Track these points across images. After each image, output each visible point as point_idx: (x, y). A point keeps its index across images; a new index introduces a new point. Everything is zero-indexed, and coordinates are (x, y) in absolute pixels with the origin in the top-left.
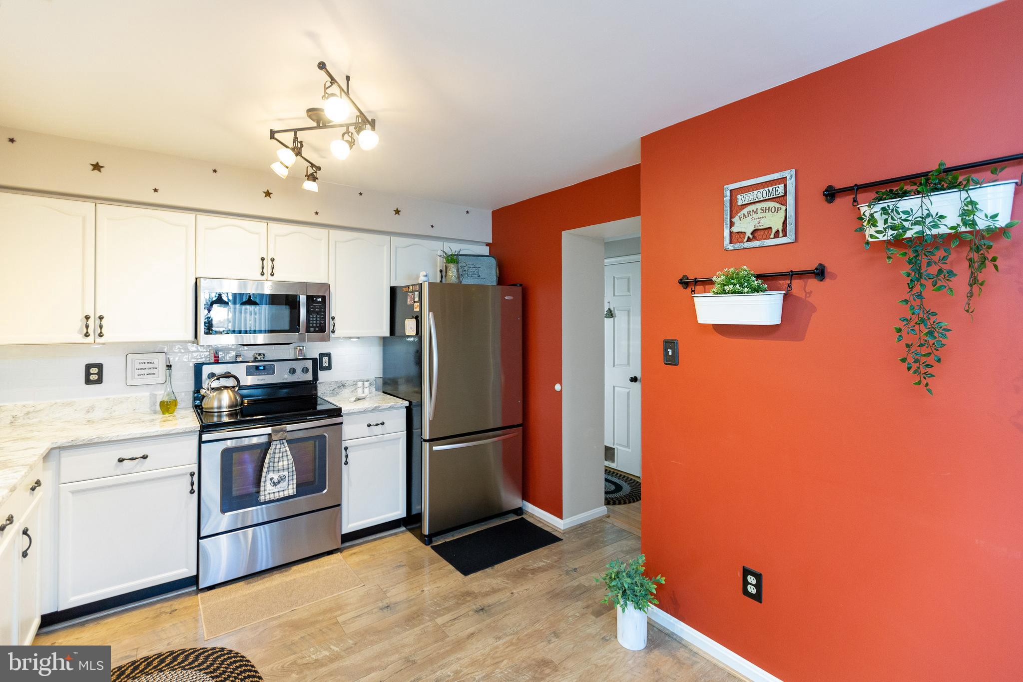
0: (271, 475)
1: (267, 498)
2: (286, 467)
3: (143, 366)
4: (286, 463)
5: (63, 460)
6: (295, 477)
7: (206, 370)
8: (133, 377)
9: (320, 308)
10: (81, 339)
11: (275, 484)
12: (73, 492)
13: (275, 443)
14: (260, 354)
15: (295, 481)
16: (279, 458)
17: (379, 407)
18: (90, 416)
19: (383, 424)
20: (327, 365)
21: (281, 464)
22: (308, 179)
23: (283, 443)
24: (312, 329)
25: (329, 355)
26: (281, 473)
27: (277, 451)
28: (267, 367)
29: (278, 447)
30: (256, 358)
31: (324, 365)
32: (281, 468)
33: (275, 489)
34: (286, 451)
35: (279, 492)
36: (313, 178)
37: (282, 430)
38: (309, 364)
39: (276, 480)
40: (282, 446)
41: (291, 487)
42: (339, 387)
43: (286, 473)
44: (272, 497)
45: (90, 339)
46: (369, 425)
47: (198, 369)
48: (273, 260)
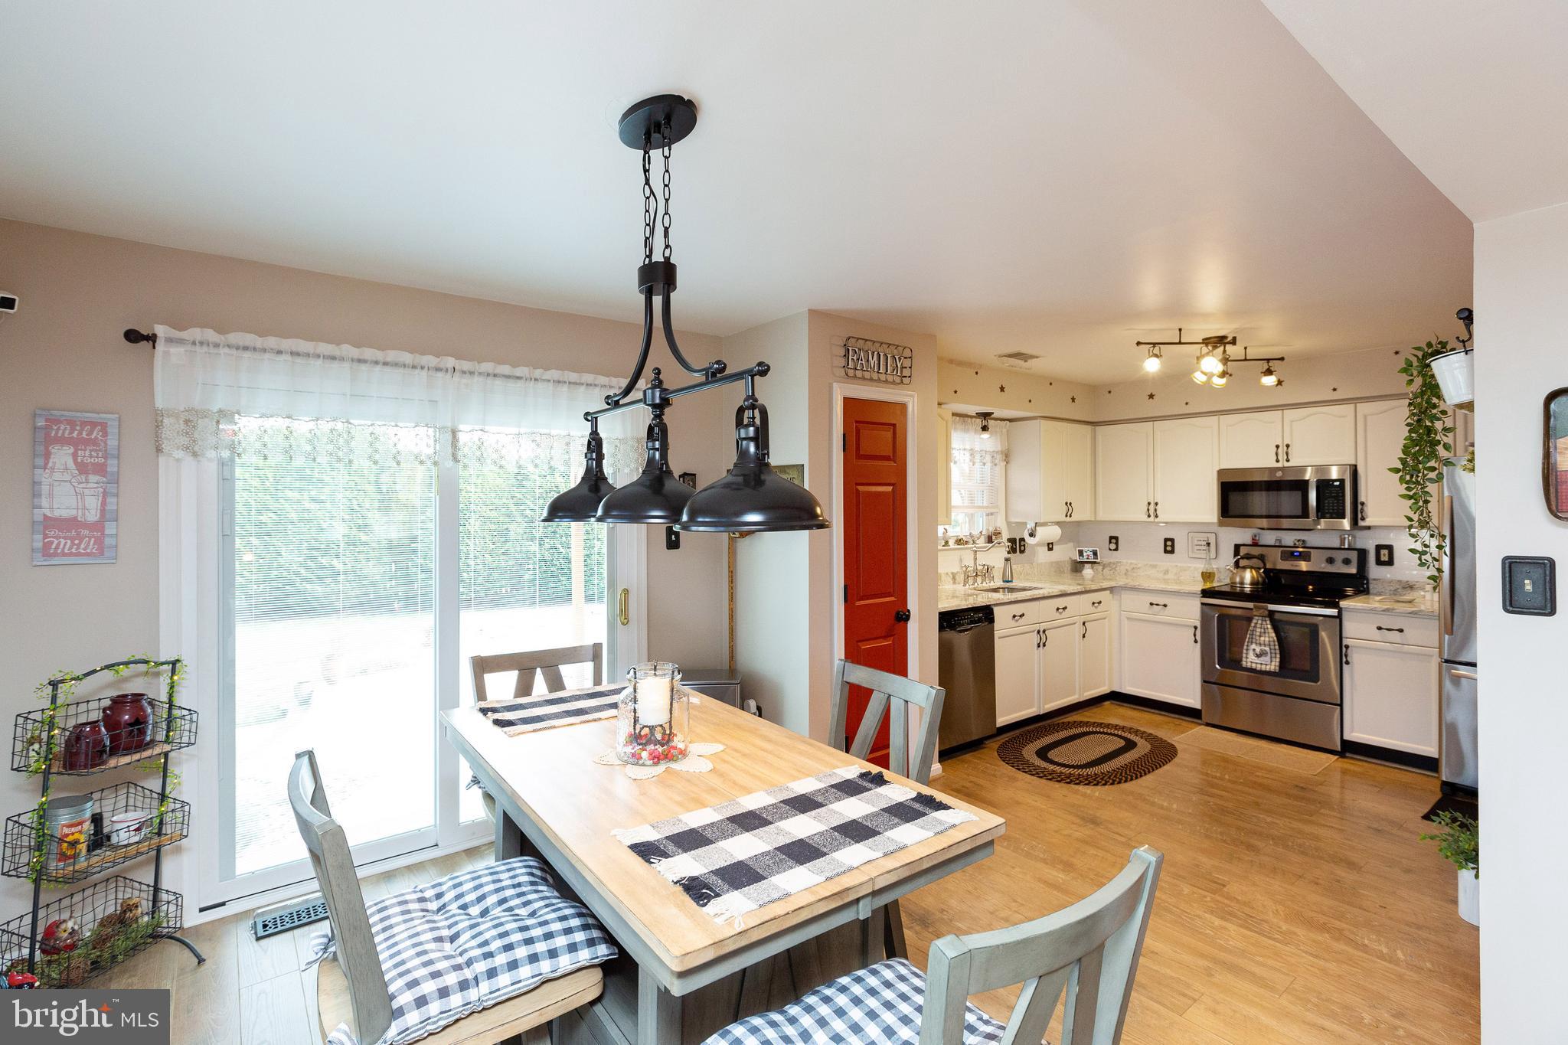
0: (1253, 646)
1: (1249, 665)
2: (1267, 643)
3: (1200, 543)
4: (1267, 639)
5: (1122, 596)
6: (1278, 656)
7: (1243, 551)
8: (1193, 552)
9: (1337, 493)
10: (1145, 518)
11: (1258, 656)
12: (1128, 618)
13: (1257, 618)
14: (1299, 541)
15: (1278, 660)
16: (1261, 632)
17: (1393, 609)
18: (1166, 577)
19: (1401, 631)
20: (1387, 560)
21: (1262, 639)
22: (1265, 375)
23: (1266, 621)
24: (1328, 515)
25: (1390, 548)
26: (1263, 648)
27: (1258, 626)
28: (1303, 554)
29: (1260, 622)
30: (1295, 544)
31: (1382, 559)
32: (1262, 642)
33: (1256, 660)
34: (1267, 628)
35: (1261, 664)
36: (1269, 372)
37: (1262, 608)
38: (1354, 556)
39: (1258, 650)
40: (1264, 623)
41: (1273, 663)
42: (1404, 588)
43: (1267, 649)
44: (1254, 666)
45: (1152, 519)
46: (1379, 628)
47: (1237, 547)
48: (1288, 446)
